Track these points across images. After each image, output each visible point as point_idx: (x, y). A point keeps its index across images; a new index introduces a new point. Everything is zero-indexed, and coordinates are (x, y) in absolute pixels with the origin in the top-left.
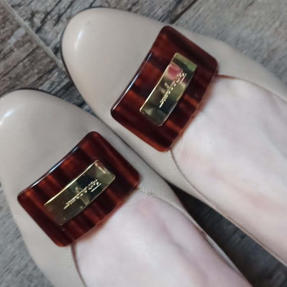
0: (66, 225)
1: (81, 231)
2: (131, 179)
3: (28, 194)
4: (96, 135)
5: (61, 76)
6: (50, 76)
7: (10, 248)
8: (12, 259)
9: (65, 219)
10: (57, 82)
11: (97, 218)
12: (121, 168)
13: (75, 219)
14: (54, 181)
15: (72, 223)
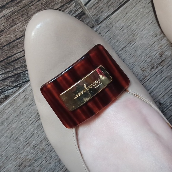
0: (74, 112)
1: (84, 117)
2: (123, 83)
3: (49, 86)
4: (101, 47)
5: (77, 6)
6: (69, 6)
7: (31, 128)
8: (31, 137)
9: (74, 107)
10: (74, 10)
11: (97, 109)
12: (117, 74)
13: (80, 108)
14: (69, 78)
15: (79, 110)
